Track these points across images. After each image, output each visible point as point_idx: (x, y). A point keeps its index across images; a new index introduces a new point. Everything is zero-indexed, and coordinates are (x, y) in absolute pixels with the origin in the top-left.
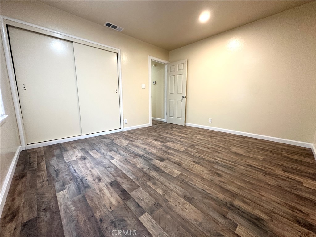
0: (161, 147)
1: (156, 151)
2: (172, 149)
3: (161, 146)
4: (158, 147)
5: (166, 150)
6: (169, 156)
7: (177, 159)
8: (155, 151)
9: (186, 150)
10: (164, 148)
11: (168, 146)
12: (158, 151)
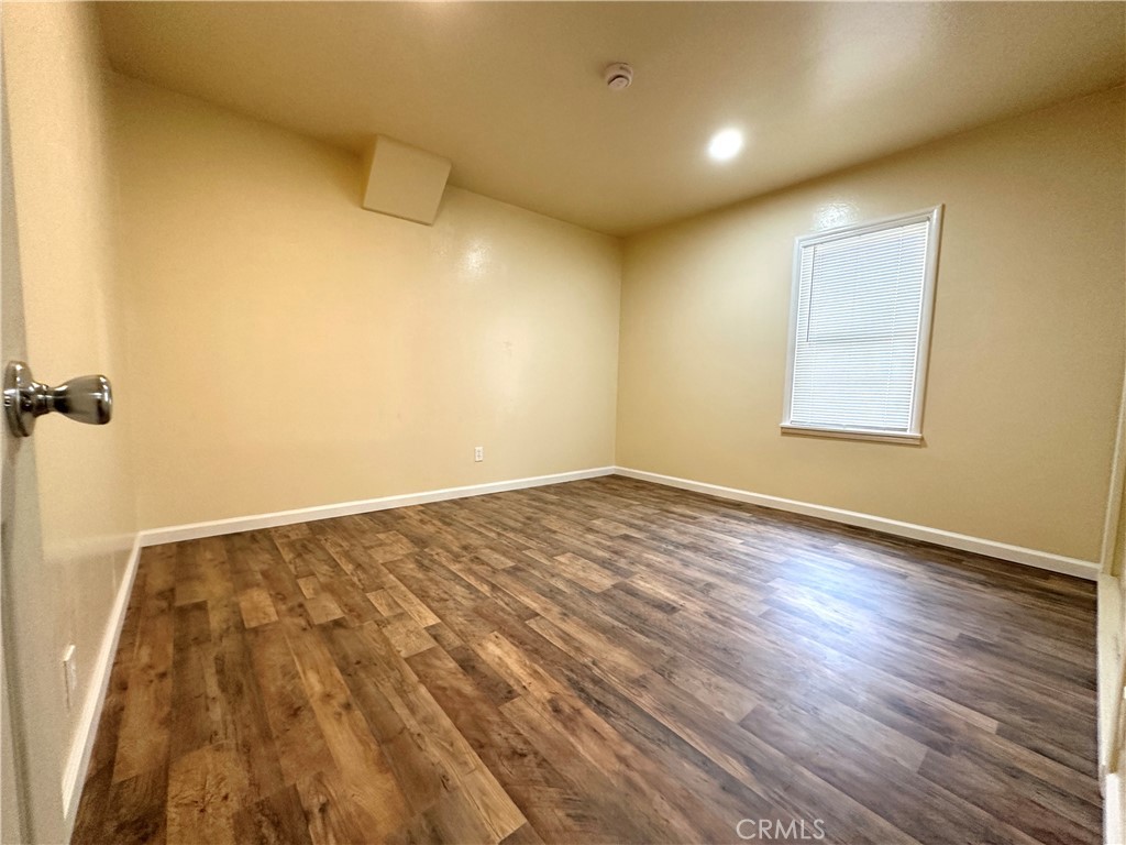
0: (633, 569)
1: (646, 555)
2: (595, 560)
3: (636, 573)
4: (644, 568)
5: (616, 557)
6: (609, 543)
7: (590, 537)
8: (651, 556)
9: (551, 557)
10: (622, 563)
11: (607, 572)
12: (639, 556)
